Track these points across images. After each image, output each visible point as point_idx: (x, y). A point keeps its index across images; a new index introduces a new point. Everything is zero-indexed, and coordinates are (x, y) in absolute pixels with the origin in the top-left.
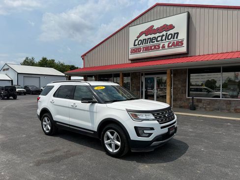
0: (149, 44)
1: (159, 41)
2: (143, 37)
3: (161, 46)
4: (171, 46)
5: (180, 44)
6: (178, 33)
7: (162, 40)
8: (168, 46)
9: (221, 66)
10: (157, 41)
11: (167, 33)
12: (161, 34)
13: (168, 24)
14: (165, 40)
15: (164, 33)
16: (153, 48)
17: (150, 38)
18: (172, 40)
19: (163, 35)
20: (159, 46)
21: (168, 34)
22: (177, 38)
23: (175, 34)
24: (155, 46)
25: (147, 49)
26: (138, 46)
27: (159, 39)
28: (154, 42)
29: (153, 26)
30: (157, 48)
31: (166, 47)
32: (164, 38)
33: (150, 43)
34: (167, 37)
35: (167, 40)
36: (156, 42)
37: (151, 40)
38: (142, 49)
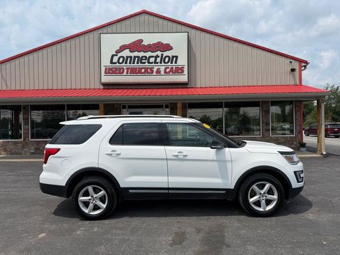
0: (136, 64)
1: (152, 63)
2: (126, 53)
3: (155, 70)
4: (169, 72)
5: (179, 71)
6: (177, 57)
7: (156, 62)
8: (165, 72)
9: (224, 101)
10: (149, 63)
11: (162, 55)
12: (155, 54)
13: (165, 42)
14: (161, 63)
15: (159, 53)
16: (143, 70)
17: (138, 57)
18: (169, 64)
19: (157, 56)
20: (152, 69)
21: (164, 56)
22: (176, 63)
23: (173, 57)
24: (146, 70)
25: (133, 71)
26: (117, 64)
27: (152, 60)
28: (145, 63)
29: (141, 41)
30: (149, 71)
31: (162, 73)
32: (158, 60)
33: (138, 63)
34: (163, 60)
35: (163, 64)
36: (147, 64)
37: (140, 60)
38: (125, 71)
